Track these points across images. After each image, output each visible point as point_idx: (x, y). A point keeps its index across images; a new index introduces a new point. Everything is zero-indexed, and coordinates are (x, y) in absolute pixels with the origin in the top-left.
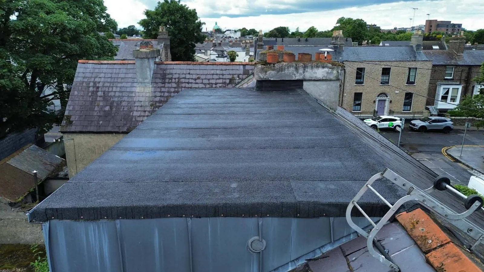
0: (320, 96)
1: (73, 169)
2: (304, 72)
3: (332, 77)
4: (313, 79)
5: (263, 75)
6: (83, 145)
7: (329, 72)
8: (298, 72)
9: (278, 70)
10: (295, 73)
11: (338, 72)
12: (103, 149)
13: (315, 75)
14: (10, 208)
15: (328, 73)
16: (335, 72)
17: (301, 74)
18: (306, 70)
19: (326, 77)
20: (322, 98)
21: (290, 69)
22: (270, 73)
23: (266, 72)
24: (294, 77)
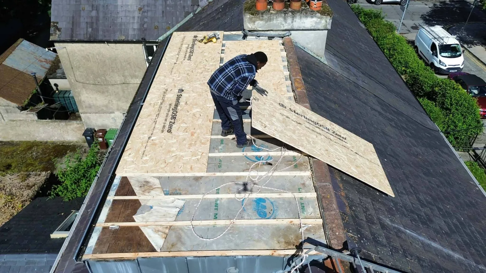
0: (307, 44)
1: (71, 76)
2: (292, 22)
3: (320, 27)
4: (301, 29)
5: (251, 25)
6: (76, 53)
7: (318, 21)
8: (286, 23)
9: (267, 19)
10: (283, 23)
11: (326, 21)
12: (98, 57)
13: (303, 25)
14: (19, 111)
15: (316, 23)
16: (323, 21)
17: (289, 24)
18: (295, 20)
19: (314, 27)
20: (310, 46)
21: (278, 19)
22: (258, 24)
23: (254, 22)
24: (283, 27)
